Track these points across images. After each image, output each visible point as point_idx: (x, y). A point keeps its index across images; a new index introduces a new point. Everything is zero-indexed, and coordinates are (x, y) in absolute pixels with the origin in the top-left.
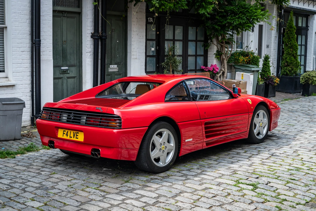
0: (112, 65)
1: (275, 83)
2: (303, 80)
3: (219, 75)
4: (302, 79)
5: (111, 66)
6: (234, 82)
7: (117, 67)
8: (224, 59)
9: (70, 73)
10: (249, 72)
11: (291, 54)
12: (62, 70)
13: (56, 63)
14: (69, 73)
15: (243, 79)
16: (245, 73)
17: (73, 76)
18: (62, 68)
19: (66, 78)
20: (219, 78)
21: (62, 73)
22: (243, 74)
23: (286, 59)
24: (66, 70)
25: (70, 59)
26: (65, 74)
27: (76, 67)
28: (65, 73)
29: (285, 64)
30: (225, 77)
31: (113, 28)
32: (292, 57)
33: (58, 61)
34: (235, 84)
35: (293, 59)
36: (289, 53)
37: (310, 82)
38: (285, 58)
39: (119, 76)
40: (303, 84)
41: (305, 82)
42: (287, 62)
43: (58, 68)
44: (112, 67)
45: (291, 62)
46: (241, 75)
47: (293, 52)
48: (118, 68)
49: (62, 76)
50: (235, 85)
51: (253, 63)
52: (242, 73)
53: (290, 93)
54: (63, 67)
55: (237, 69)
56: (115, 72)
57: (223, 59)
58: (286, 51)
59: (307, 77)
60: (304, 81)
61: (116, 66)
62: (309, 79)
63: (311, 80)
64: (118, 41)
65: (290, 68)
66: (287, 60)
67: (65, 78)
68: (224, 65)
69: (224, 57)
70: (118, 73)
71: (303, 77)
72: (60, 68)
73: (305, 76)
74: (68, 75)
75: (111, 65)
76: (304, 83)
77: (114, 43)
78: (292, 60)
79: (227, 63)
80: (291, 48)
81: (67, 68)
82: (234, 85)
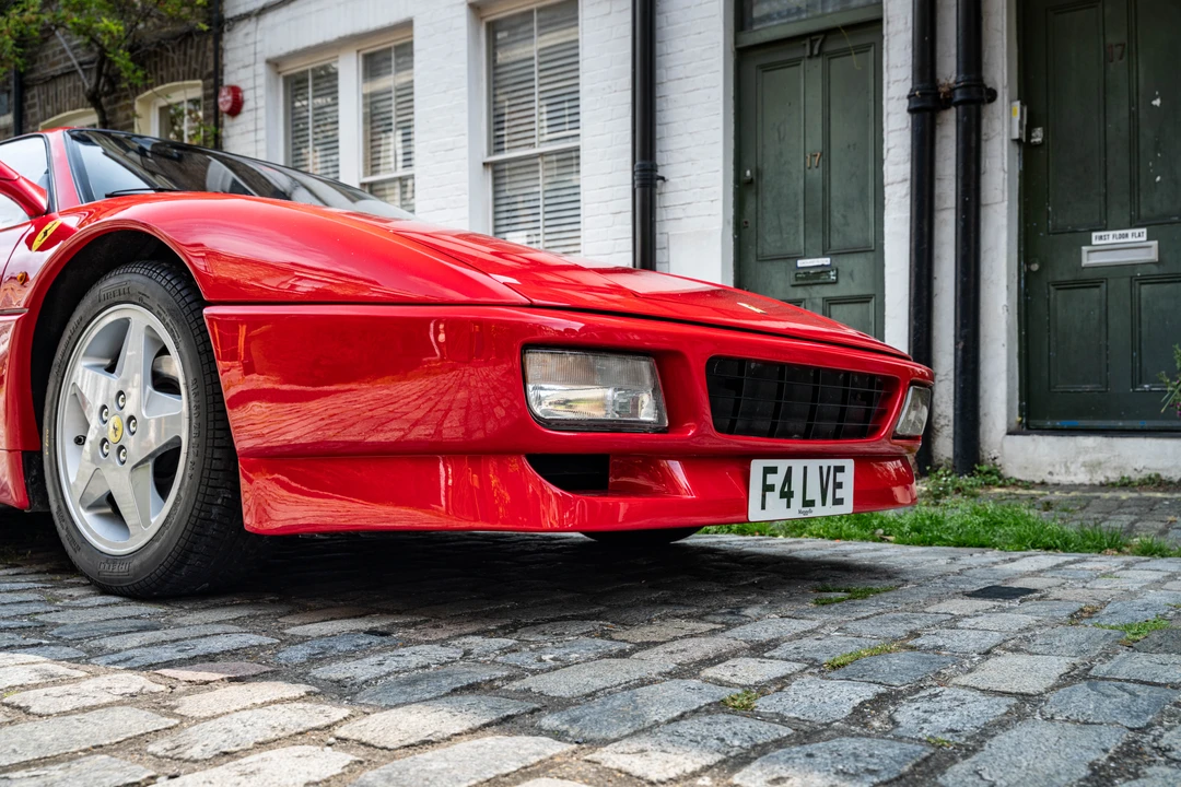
0: (1111, 233)
5: (1101, 238)
7: (1148, 239)
9: (841, 281)
12: (802, 271)
13: (779, 244)
14: (835, 282)
17: (856, 291)
18: (801, 263)
19: (819, 302)
21: (799, 282)
24: (819, 270)
25: (847, 224)
26: (817, 287)
27: (870, 255)
28: (816, 281)
31: (1111, 40)
33: (785, 236)
39: (1168, 286)
43: (783, 264)
44: (1111, 240)
48: (1155, 243)
49: (799, 293)
54: (801, 258)
56: (1134, 265)
61: (1138, 235)
64: (1157, 102)
67: (813, 304)
70: (1155, 270)
72: (791, 261)
74: (830, 292)
75: (1105, 229)
77: (1125, 113)
81: (826, 261)
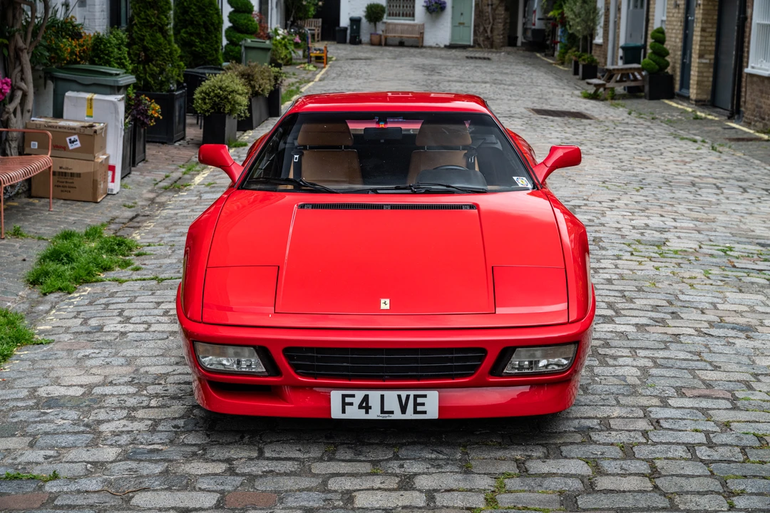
1: (151, 117)
2: (205, 103)
3: (11, 107)
4: (204, 99)
6: (74, 129)
8: (22, 50)
10: (108, 90)
11: (156, 25)
15: (92, 117)
16: (96, 96)
20: (12, 115)
22: (91, 99)
23: (142, 40)
29: (139, 54)
30: (29, 111)
32: (159, 35)
34: (75, 134)
35: (162, 40)
36: (148, 21)
37: (228, 107)
38: (138, 38)
40: (207, 114)
41: (212, 108)
42: (145, 49)
45: (158, 51)
46: (86, 103)
47: (158, 18)
50: (76, 137)
51: (100, 59)
52: (89, 96)
53: (163, 143)
55: (60, 84)
57: (18, 51)
58: (140, 17)
59: (217, 96)
60: (209, 106)
62: (221, 99)
63: (230, 103)
65: (155, 68)
66: (145, 43)
68: (22, 71)
69: (21, 43)
71: (205, 93)
73: (210, 92)
76: (208, 111)
78: (160, 44)
79: (30, 60)
80: (152, 7)
82: (72, 138)
